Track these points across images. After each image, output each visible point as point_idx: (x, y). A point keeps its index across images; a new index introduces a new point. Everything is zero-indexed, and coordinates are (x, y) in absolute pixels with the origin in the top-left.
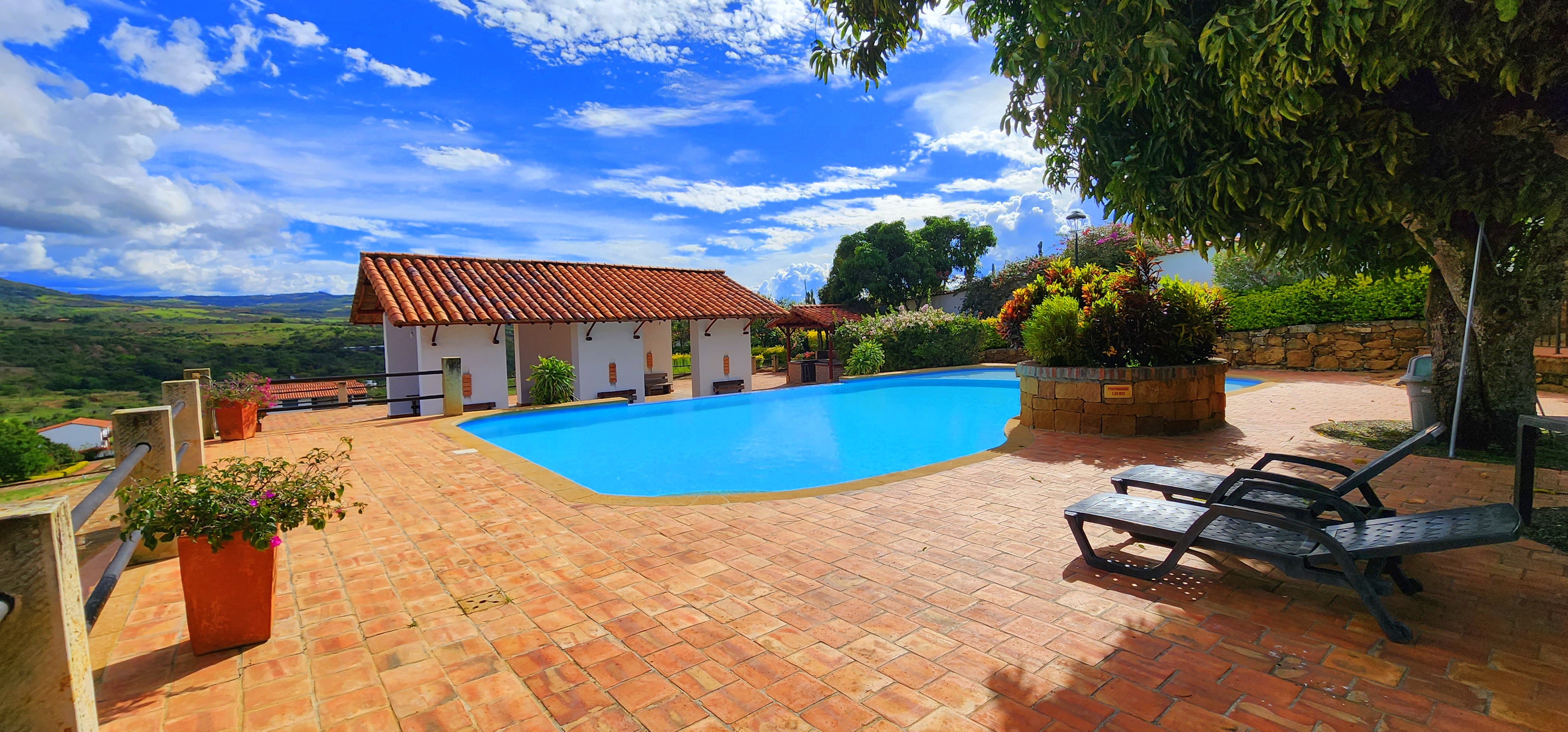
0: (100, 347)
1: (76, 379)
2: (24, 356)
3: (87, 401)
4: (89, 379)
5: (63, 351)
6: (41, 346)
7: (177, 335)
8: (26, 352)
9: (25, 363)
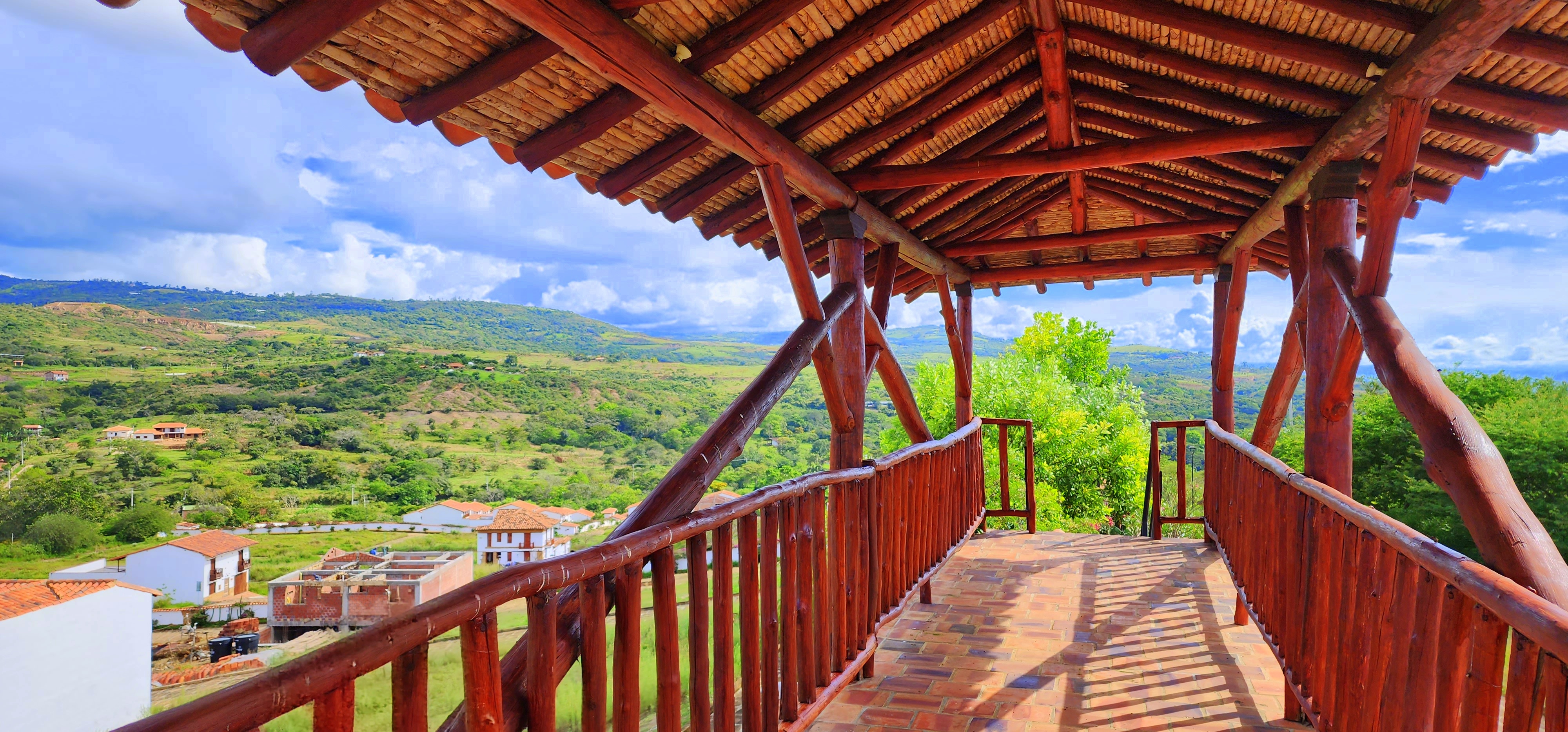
0: (597, 392)
1: (556, 433)
2: (531, 401)
3: (551, 460)
4: (569, 432)
5: (565, 396)
6: (548, 389)
7: (684, 379)
8: (534, 396)
9: (528, 408)
